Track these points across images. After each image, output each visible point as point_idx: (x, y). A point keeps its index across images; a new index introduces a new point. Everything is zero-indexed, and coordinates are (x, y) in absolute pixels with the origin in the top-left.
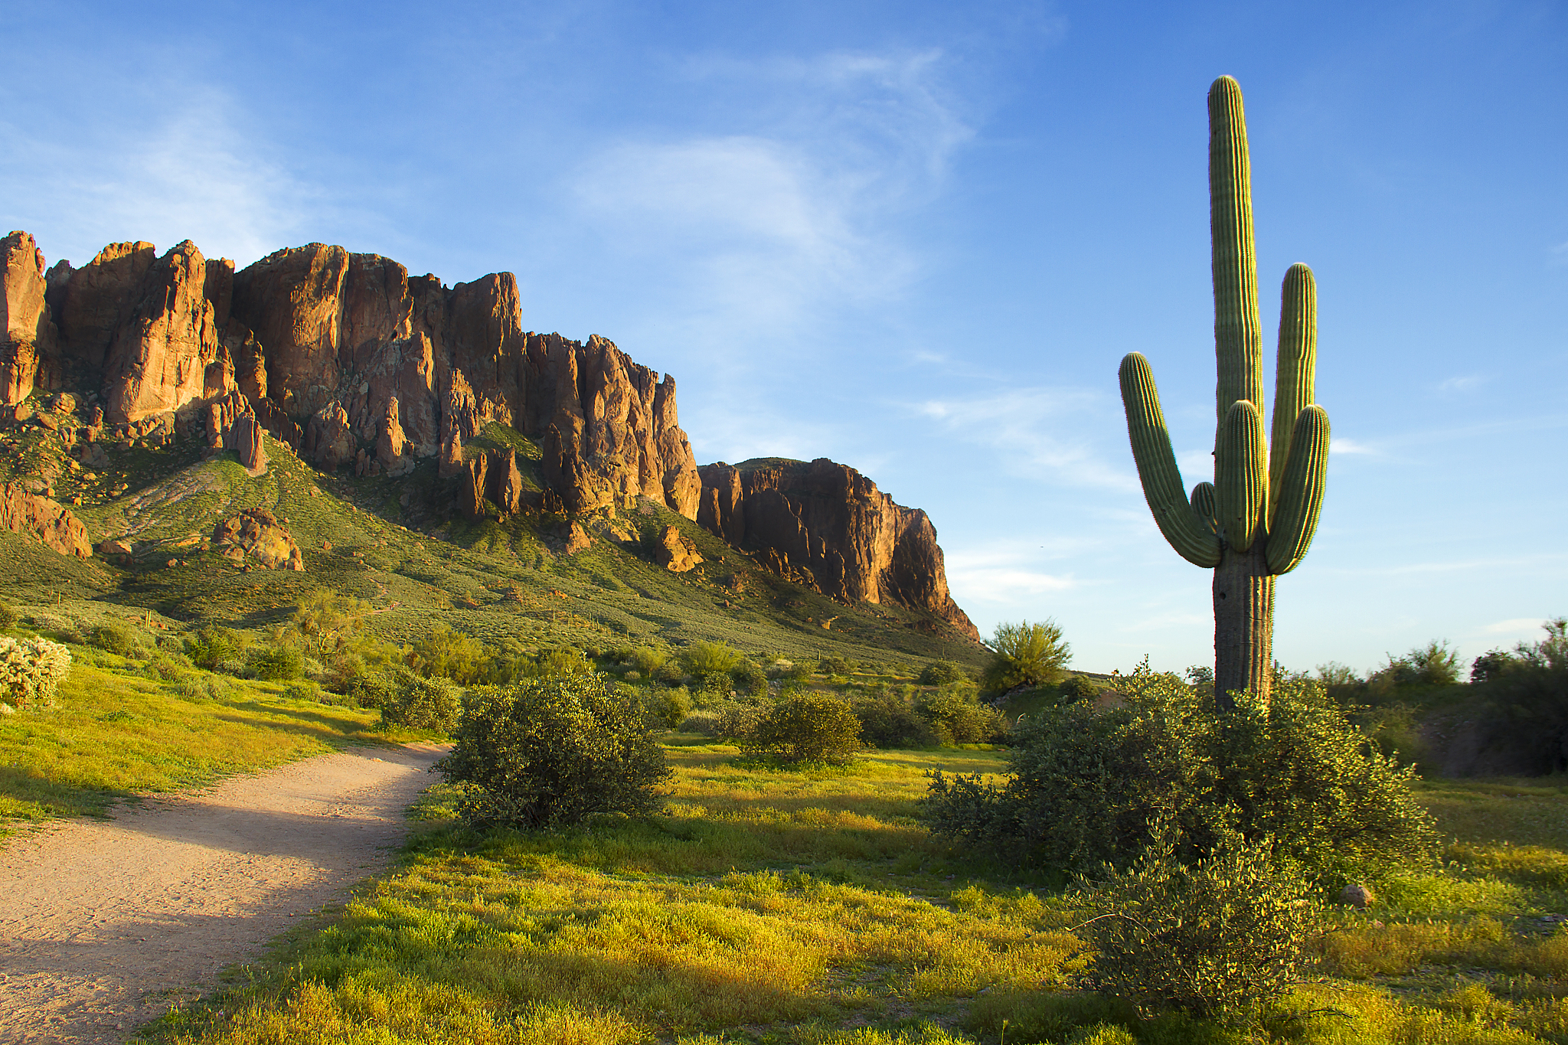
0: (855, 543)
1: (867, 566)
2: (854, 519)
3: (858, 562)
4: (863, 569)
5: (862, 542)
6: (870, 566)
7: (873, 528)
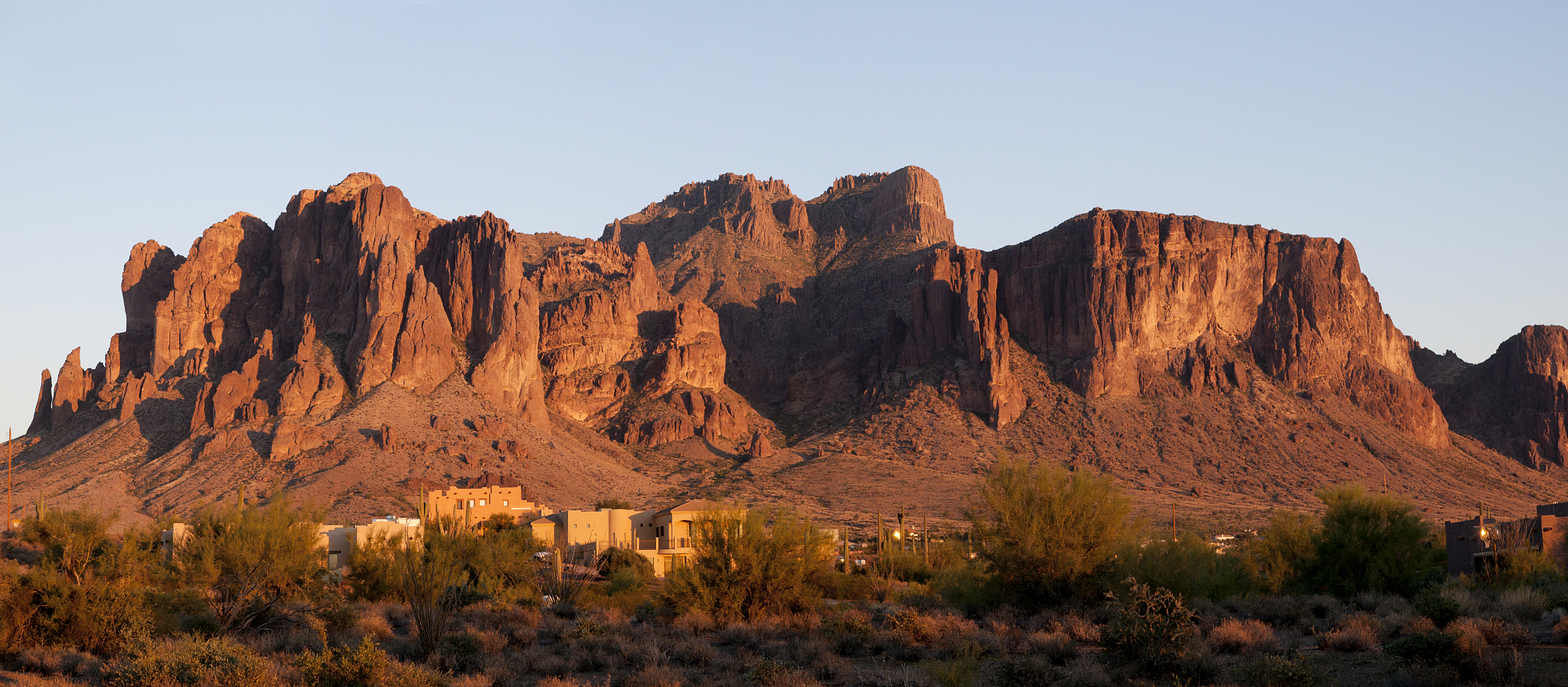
0: (1095, 320)
1: (1109, 348)
2: (1097, 286)
3: (1097, 343)
4: (1104, 353)
5: (1104, 316)
6: (1115, 347)
7: (1131, 292)
